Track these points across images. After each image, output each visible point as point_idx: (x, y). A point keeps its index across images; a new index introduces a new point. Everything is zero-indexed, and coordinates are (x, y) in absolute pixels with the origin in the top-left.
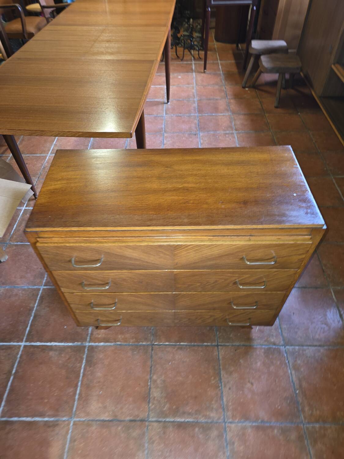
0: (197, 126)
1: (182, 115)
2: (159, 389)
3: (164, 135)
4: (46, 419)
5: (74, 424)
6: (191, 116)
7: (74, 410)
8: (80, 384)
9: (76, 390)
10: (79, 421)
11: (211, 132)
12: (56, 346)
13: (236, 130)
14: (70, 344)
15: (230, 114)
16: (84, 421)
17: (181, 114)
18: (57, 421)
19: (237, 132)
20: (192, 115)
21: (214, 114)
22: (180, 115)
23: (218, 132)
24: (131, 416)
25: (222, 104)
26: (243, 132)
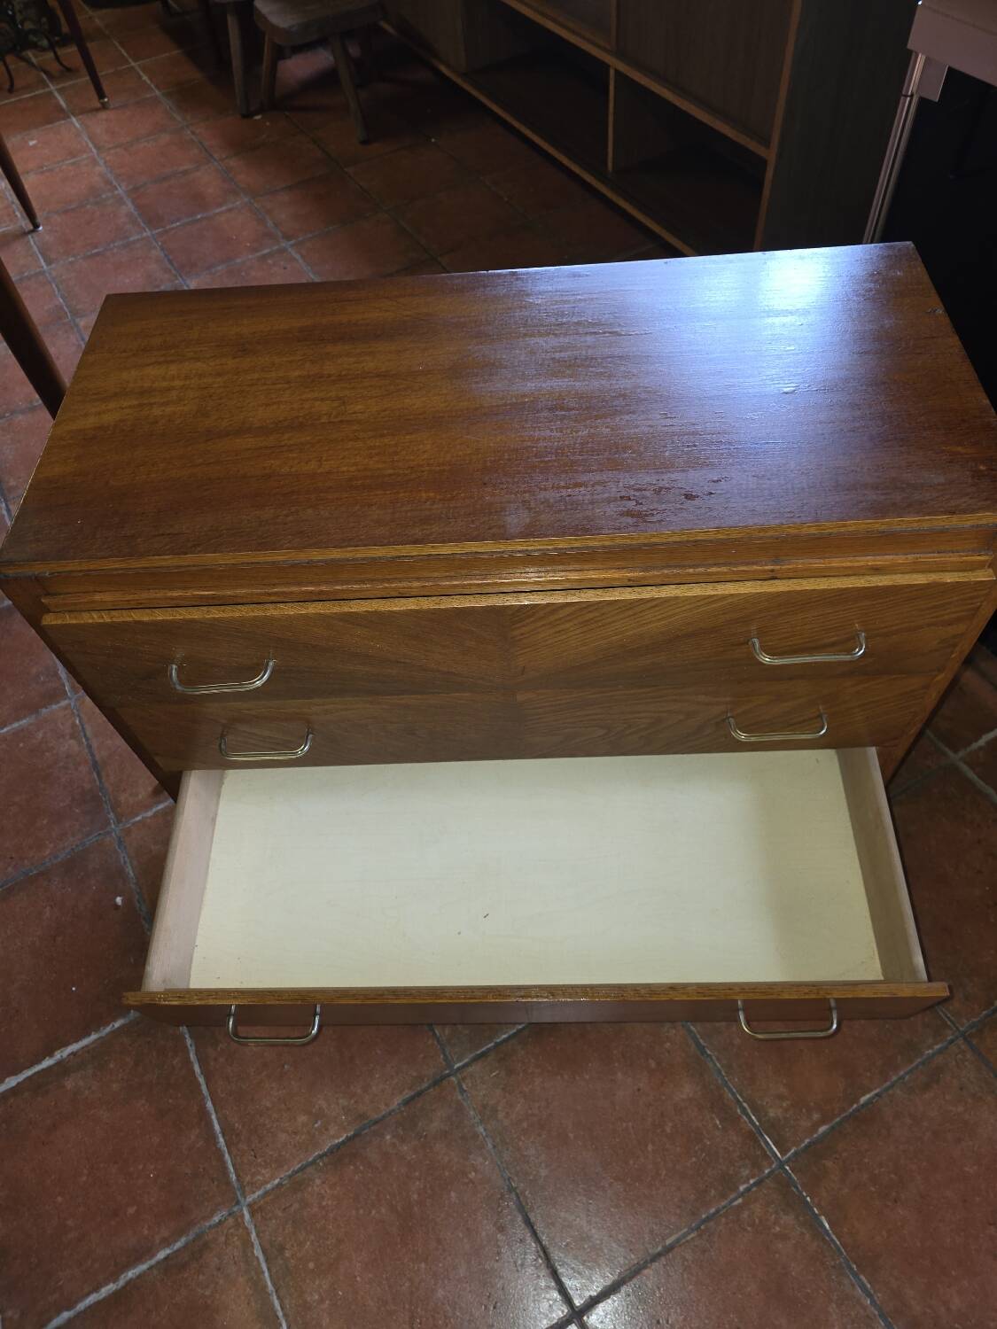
0: (169, 266)
1: (100, 249)
3: (77, 326)
4: (161, 1255)
5: (252, 1214)
6: (134, 242)
7: (233, 1177)
8: (209, 1105)
9: (209, 1125)
10: (267, 1193)
11: (220, 268)
12: (73, 1054)
13: (287, 237)
14: (117, 1024)
15: (246, 200)
16: (279, 1185)
17: (96, 247)
18: (199, 1236)
19: (292, 242)
20: (131, 239)
21: (199, 217)
22: (96, 251)
23: (239, 260)
24: (401, 1093)
25: (208, 179)
26: (310, 235)
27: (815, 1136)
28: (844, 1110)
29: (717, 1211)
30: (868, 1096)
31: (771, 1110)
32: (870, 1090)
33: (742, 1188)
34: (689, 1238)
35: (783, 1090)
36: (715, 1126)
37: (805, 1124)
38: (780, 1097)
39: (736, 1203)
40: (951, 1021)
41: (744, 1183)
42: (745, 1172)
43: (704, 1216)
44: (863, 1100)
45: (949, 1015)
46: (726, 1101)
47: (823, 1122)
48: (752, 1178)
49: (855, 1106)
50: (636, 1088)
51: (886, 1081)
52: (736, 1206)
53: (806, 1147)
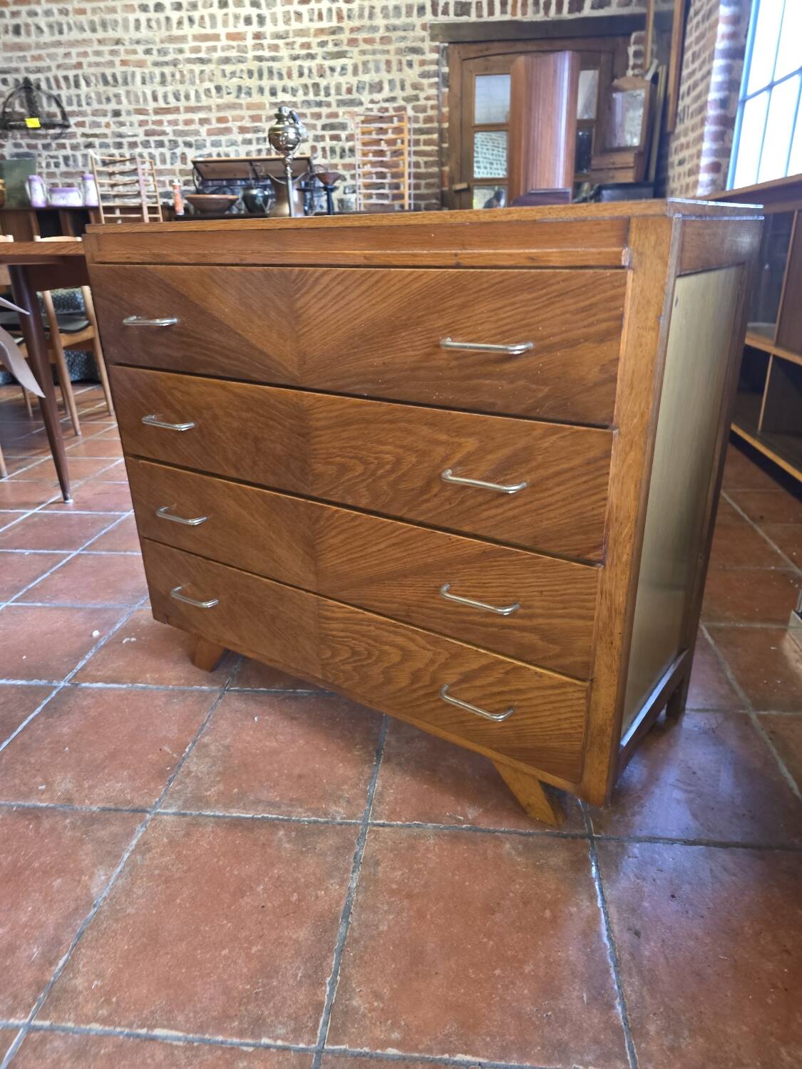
2: (207, 759)
24: (109, 802)
27: (379, 1051)
28: (430, 1050)
29: (222, 1042)
30: (468, 1058)
31: (358, 999)
32: (475, 1054)
33: (265, 1041)
34: (175, 1043)
35: (386, 992)
36: (296, 975)
37: (379, 1033)
38: (377, 996)
39: (245, 1048)
40: (633, 1057)
41: (270, 1038)
42: (281, 1031)
43: (207, 1036)
44: (460, 1057)
45: (635, 1051)
46: (324, 964)
47: (397, 1045)
48: (283, 1039)
49: (446, 1056)
50: (263, 904)
51: (501, 1059)
52: (243, 1051)
53: (360, 1054)
